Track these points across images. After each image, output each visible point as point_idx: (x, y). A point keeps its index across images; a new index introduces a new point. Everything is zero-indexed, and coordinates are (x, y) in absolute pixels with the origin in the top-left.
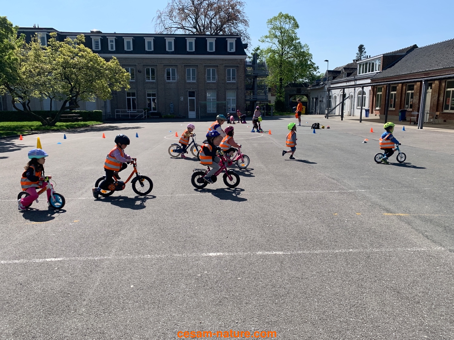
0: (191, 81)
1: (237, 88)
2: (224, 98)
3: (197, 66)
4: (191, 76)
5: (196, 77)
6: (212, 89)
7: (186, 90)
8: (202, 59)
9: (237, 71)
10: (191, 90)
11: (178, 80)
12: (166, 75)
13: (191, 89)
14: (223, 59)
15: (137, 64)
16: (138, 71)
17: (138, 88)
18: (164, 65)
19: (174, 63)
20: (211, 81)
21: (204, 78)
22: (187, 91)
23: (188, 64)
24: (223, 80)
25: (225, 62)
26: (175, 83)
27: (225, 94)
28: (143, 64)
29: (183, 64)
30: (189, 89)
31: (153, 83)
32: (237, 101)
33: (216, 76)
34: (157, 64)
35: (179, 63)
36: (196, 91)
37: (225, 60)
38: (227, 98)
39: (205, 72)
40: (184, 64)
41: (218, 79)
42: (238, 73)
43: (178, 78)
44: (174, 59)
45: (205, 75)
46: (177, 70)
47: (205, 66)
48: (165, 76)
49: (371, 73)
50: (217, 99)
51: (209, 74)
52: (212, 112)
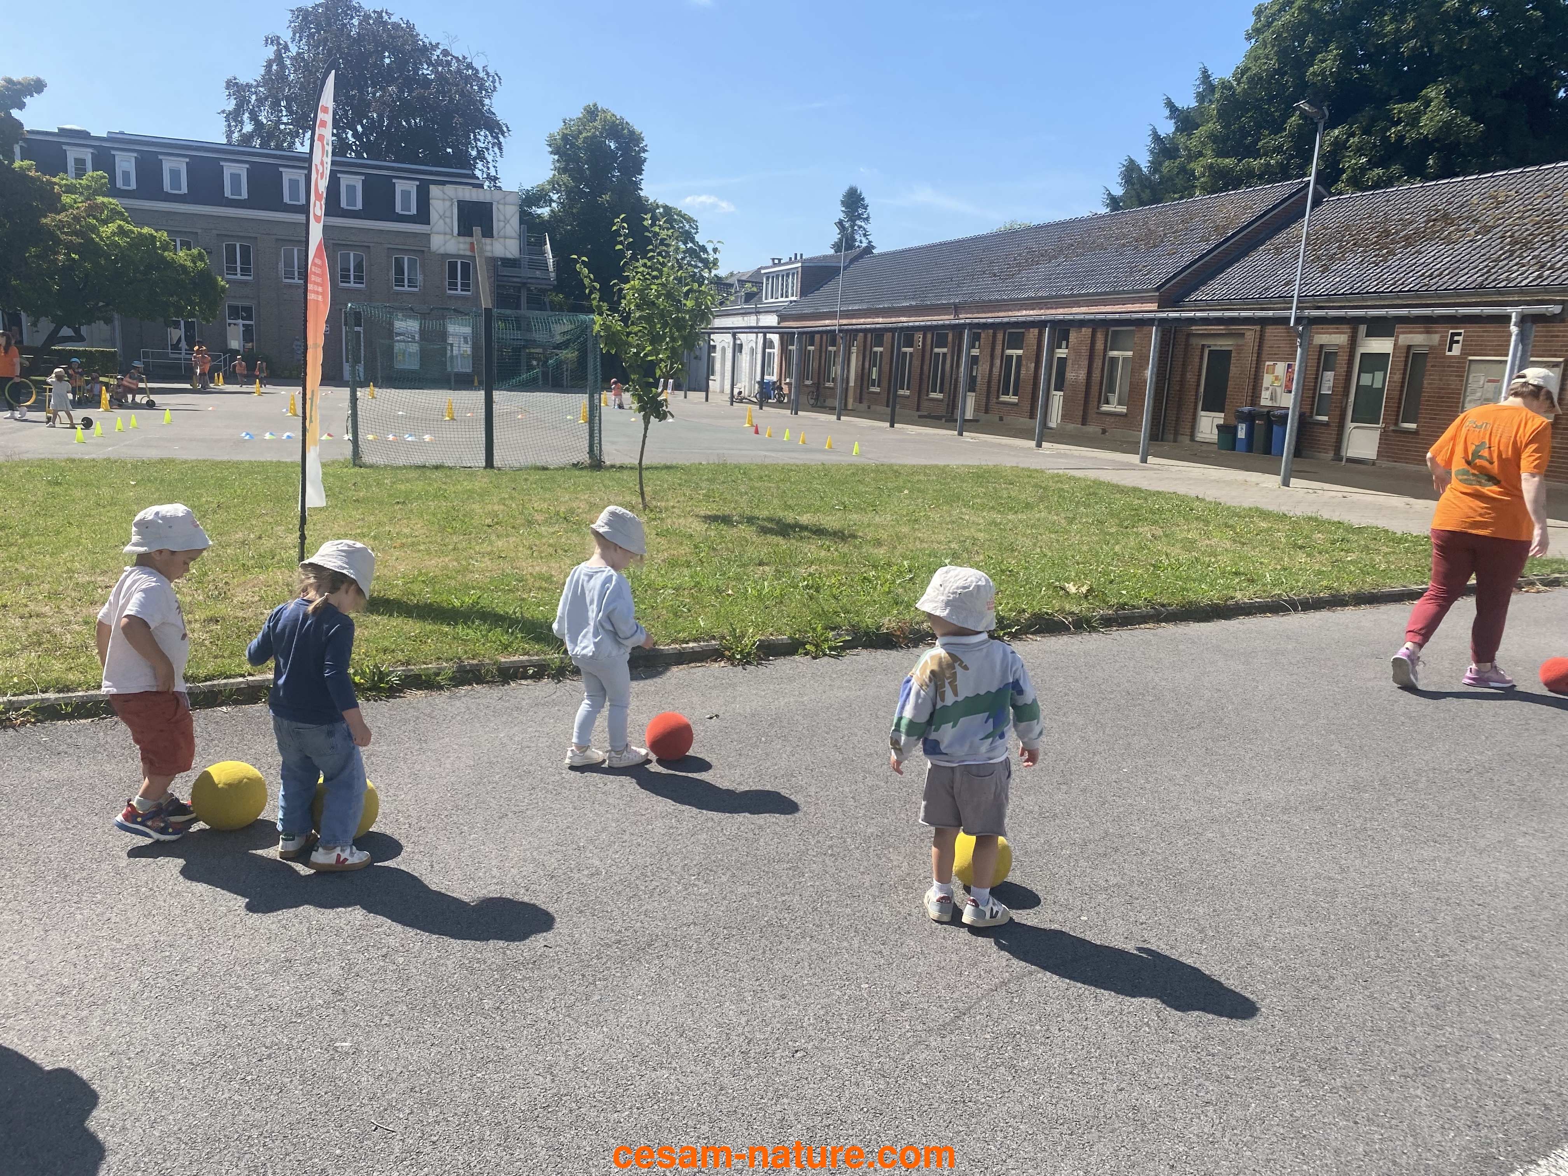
0: (352, 285)
3: (369, 247)
4: (352, 272)
5: (366, 274)
6: (407, 309)
7: (338, 308)
8: (382, 231)
12: (281, 265)
15: (199, 231)
18: (277, 240)
19: (303, 235)
20: (406, 288)
21: (386, 278)
22: (341, 310)
23: (343, 240)
24: (437, 287)
27: (443, 325)
28: (218, 232)
31: (245, 283)
33: (420, 278)
34: (258, 236)
39: (389, 263)
40: (333, 239)
41: (424, 283)
45: (388, 271)
47: (388, 249)
49: (784, 299)
50: (423, 336)
51: (399, 270)
52: (407, 367)
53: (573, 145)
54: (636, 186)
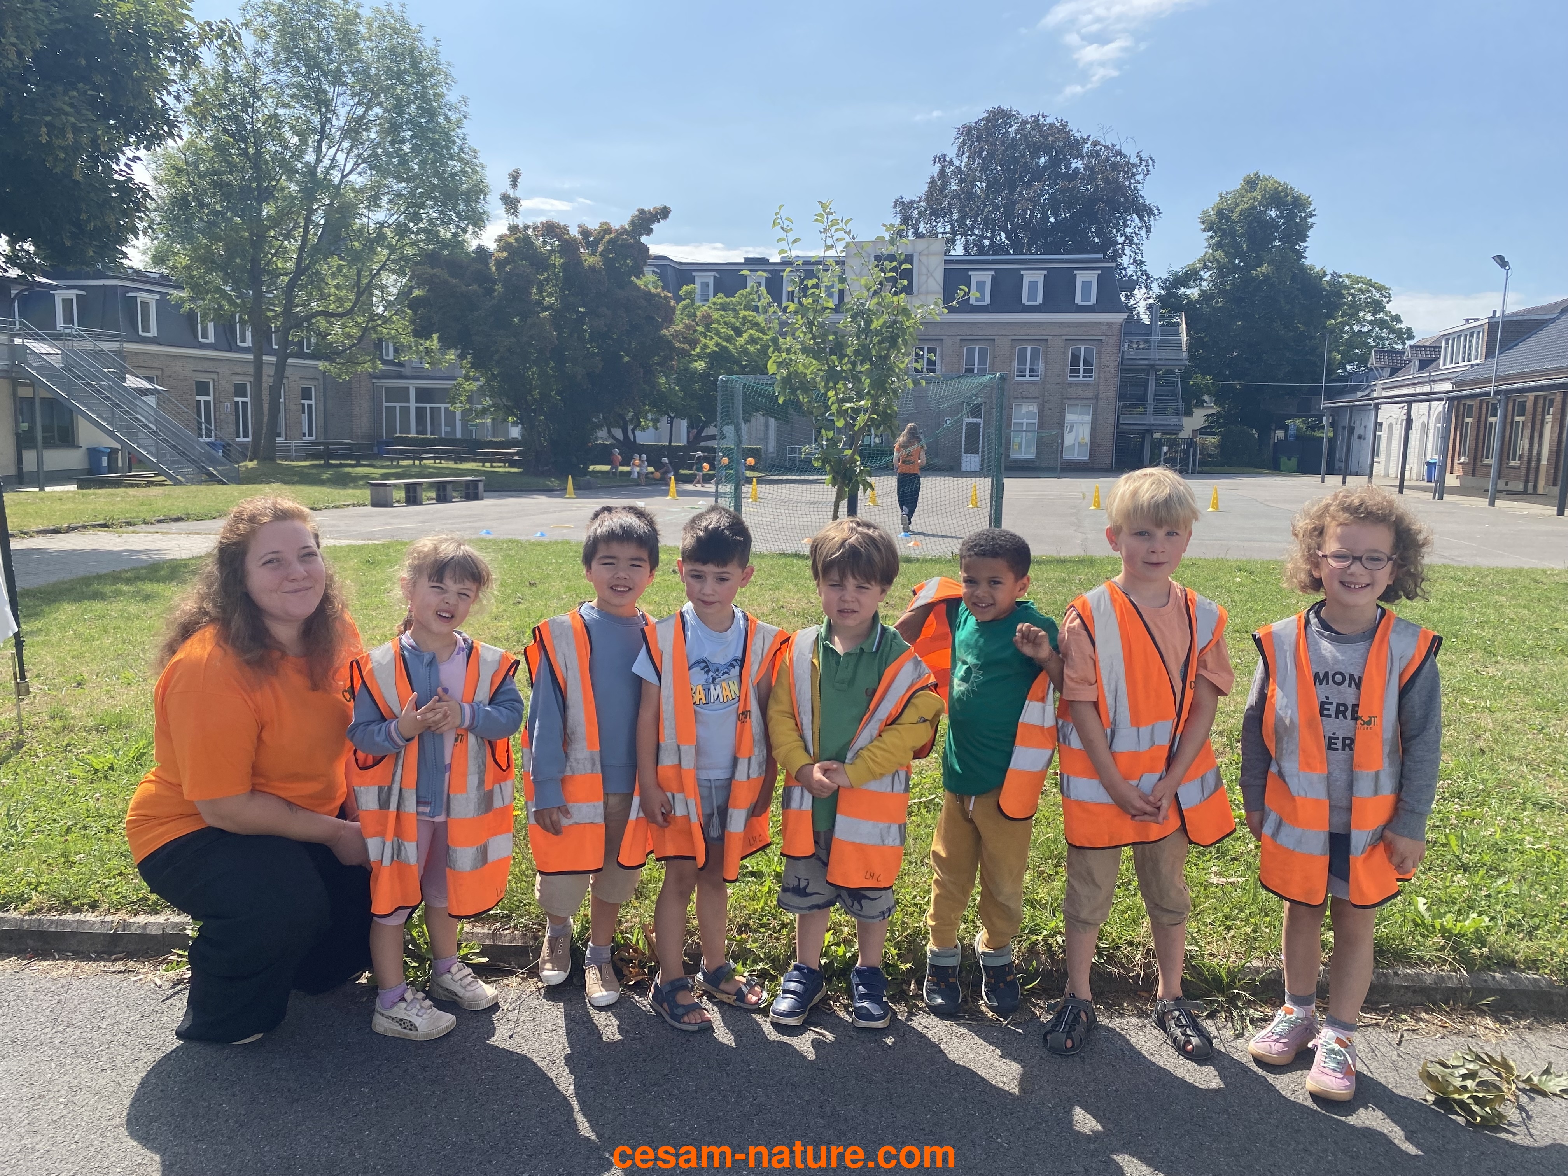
1: (1097, 397)
2: (1057, 421)
3: (993, 340)
4: (976, 366)
6: (1027, 398)
7: (961, 400)
8: (1008, 323)
9: (1099, 352)
10: (974, 400)
13: (975, 398)
14: (1061, 323)
19: (933, 333)
20: (1027, 378)
21: (1008, 369)
22: (963, 402)
23: (969, 335)
24: (1058, 375)
25: (1068, 329)
27: (1062, 412)
29: (958, 335)
30: (968, 397)
32: (1093, 429)
35: (947, 333)
36: (985, 402)
37: (1069, 324)
38: (1067, 419)
39: (1012, 354)
40: (961, 335)
41: (1045, 372)
42: (1099, 357)
43: (943, 369)
45: (1011, 363)
46: (942, 351)
47: (1012, 340)
49: (1466, 363)
50: (1041, 425)
51: (1022, 360)
52: (1023, 456)
53: (1228, 219)
54: (1300, 255)
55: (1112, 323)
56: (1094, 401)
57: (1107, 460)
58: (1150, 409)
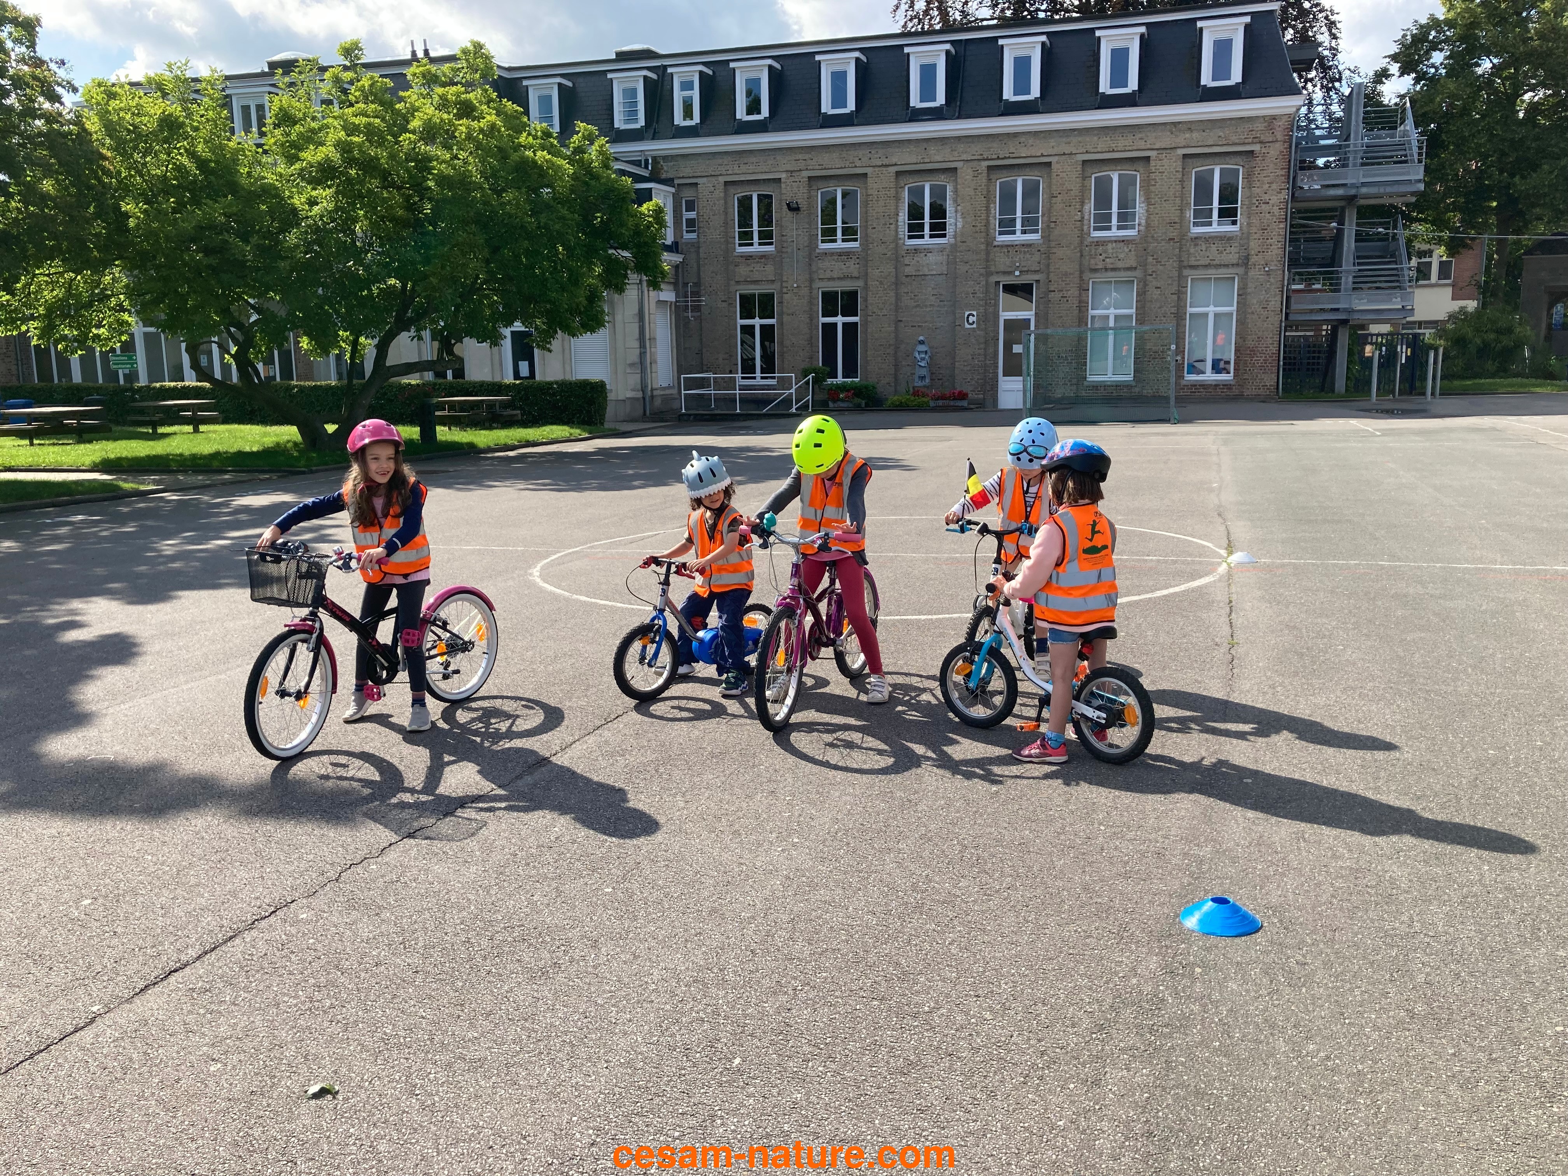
0: (1019, 237)
1: (1245, 262)
2: (1174, 310)
3: (1049, 164)
4: (1019, 213)
5: (1043, 215)
6: (1114, 269)
7: (994, 279)
8: (1074, 130)
9: (1248, 177)
10: (1016, 278)
11: (955, 237)
12: (904, 217)
13: (1017, 273)
14: (1175, 124)
15: (783, 176)
16: (788, 205)
17: (785, 279)
18: (898, 174)
19: (938, 158)
20: (1114, 233)
21: (1078, 218)
22: (998, 283)
23: (1005, 158)
24: (1172, 223)
25: (1187, 135)
26: (942, 249)
27: (1180, 294)
28: (811, 174)
29: (984, 160)
30: (1005, 273)
31: (848, 254)
32: (1241, 322)
34: (868, 170)
35: (964, 157)
36: (1038, 281)
37: (1189, 126)
38: (1190, 310)
39: (1084, 190)
40: (987, 159)
41: (1148, 219)
42: (1249, 185)
43: (959, 225)
44: (942, 141)
45: (1082, 203)
46: (956, 191)
47: (1084, 162)
48: (900, 219)
50: (1142, 317)
51: (1103, 200)
52: (1110, 377)
55: (1274, 118)
56: (1241, 270)
57: (1269, 379)
58: (1347, 281)
